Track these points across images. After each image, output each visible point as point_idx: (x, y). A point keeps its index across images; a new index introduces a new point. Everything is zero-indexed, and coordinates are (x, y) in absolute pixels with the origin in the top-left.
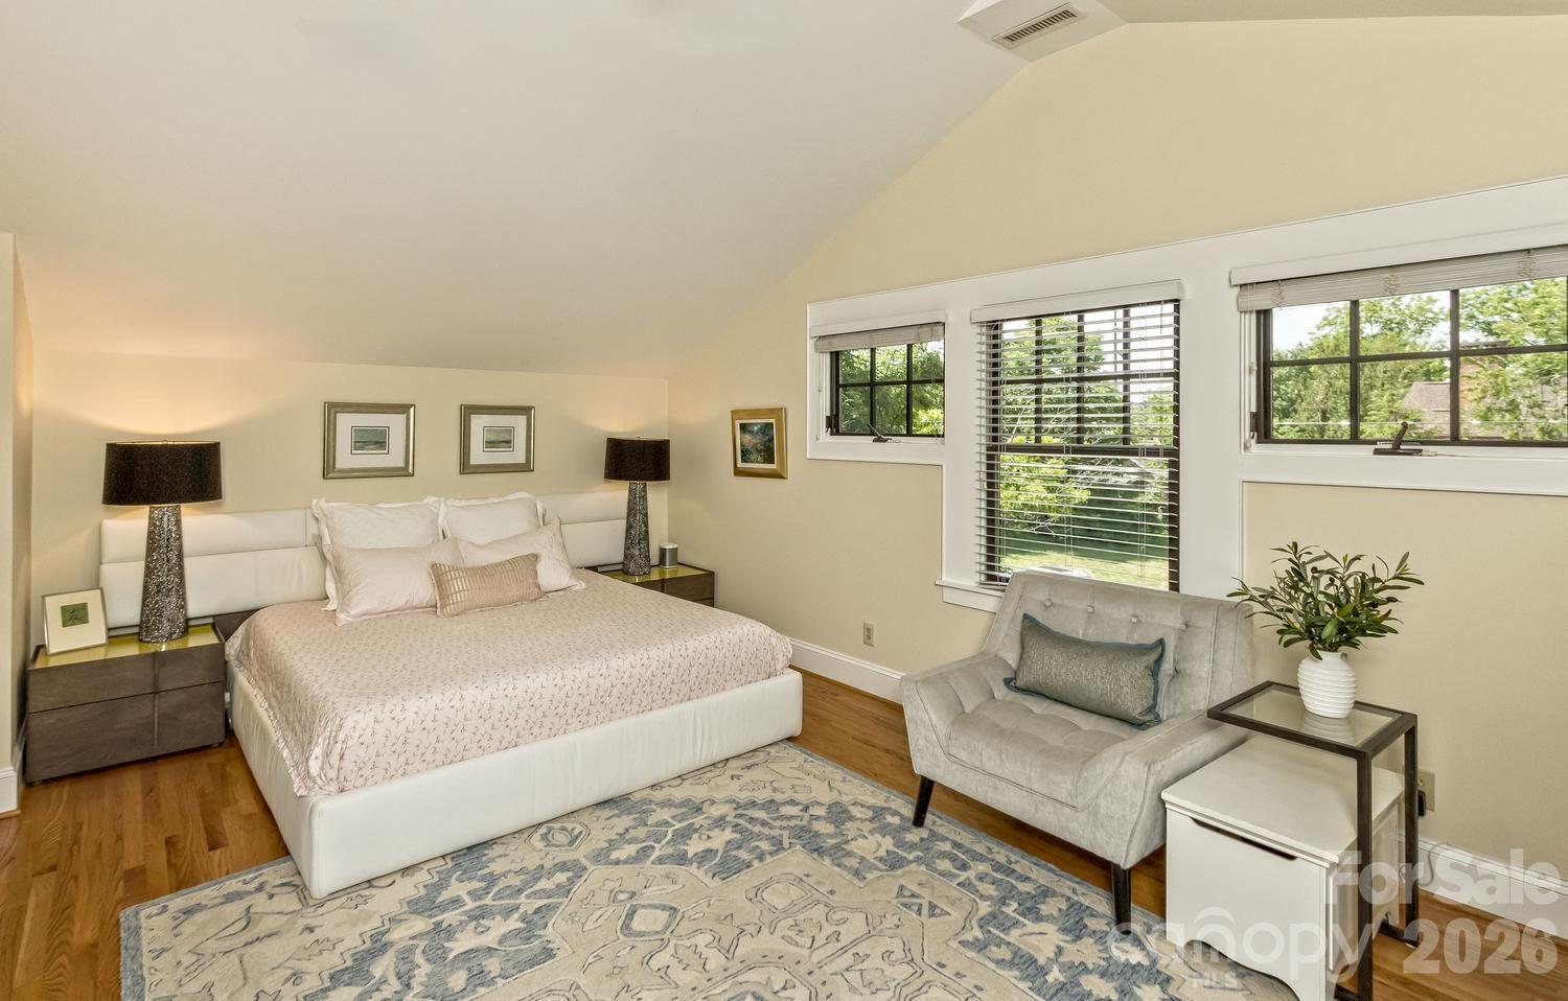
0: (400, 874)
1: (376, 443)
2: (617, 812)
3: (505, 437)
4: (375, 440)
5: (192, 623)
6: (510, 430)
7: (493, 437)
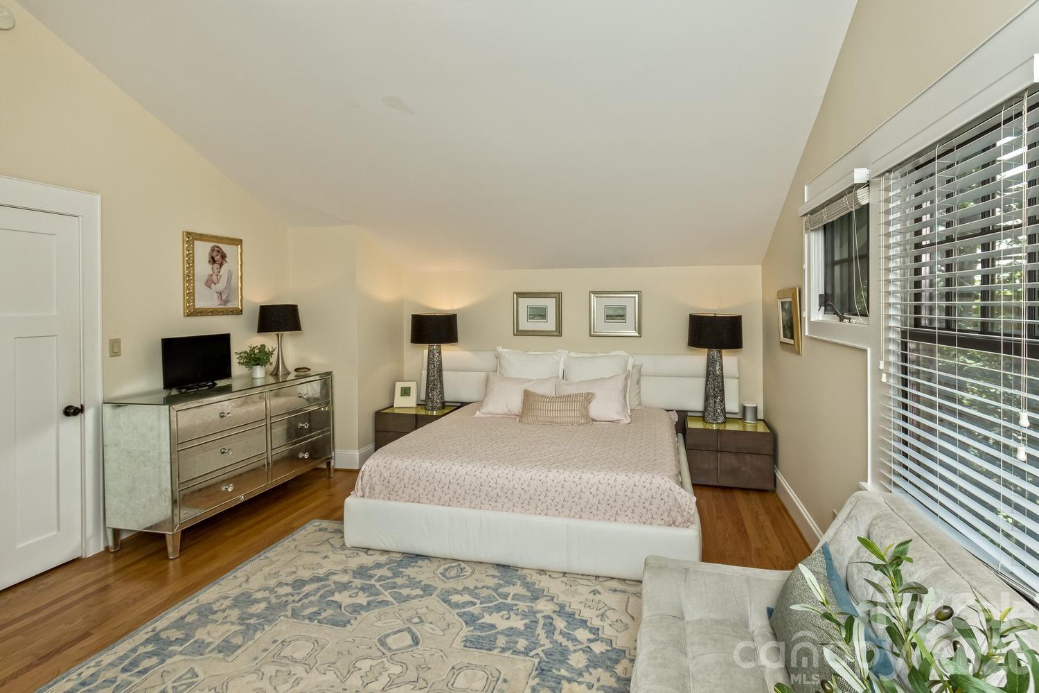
0: (380, 552)
1: (541, 315)
2: (499, 574)
3: (620, 312)
4: (539, 314)
5: (446, 404)
6: (623, 308)
7: (611, 313)
